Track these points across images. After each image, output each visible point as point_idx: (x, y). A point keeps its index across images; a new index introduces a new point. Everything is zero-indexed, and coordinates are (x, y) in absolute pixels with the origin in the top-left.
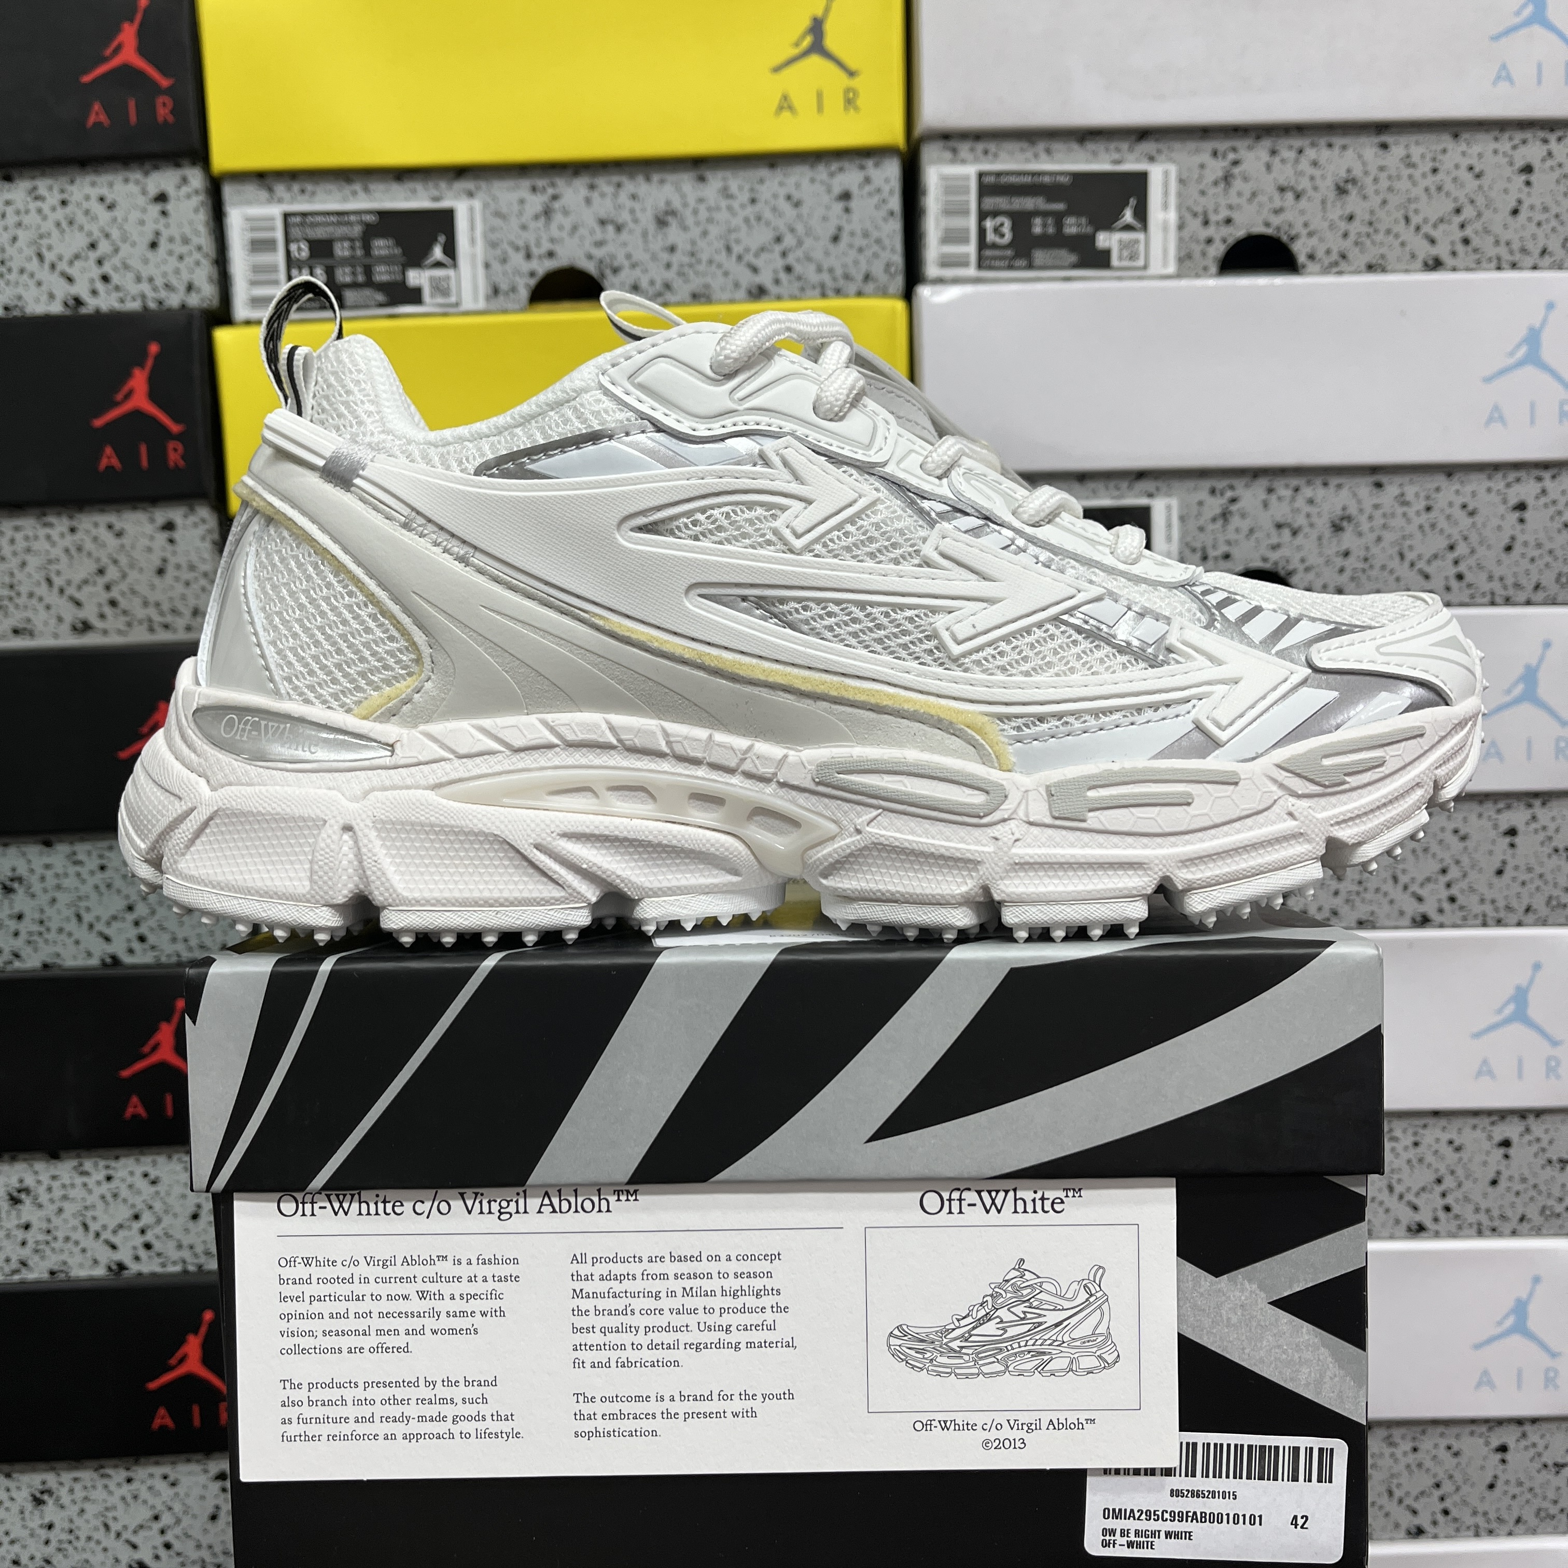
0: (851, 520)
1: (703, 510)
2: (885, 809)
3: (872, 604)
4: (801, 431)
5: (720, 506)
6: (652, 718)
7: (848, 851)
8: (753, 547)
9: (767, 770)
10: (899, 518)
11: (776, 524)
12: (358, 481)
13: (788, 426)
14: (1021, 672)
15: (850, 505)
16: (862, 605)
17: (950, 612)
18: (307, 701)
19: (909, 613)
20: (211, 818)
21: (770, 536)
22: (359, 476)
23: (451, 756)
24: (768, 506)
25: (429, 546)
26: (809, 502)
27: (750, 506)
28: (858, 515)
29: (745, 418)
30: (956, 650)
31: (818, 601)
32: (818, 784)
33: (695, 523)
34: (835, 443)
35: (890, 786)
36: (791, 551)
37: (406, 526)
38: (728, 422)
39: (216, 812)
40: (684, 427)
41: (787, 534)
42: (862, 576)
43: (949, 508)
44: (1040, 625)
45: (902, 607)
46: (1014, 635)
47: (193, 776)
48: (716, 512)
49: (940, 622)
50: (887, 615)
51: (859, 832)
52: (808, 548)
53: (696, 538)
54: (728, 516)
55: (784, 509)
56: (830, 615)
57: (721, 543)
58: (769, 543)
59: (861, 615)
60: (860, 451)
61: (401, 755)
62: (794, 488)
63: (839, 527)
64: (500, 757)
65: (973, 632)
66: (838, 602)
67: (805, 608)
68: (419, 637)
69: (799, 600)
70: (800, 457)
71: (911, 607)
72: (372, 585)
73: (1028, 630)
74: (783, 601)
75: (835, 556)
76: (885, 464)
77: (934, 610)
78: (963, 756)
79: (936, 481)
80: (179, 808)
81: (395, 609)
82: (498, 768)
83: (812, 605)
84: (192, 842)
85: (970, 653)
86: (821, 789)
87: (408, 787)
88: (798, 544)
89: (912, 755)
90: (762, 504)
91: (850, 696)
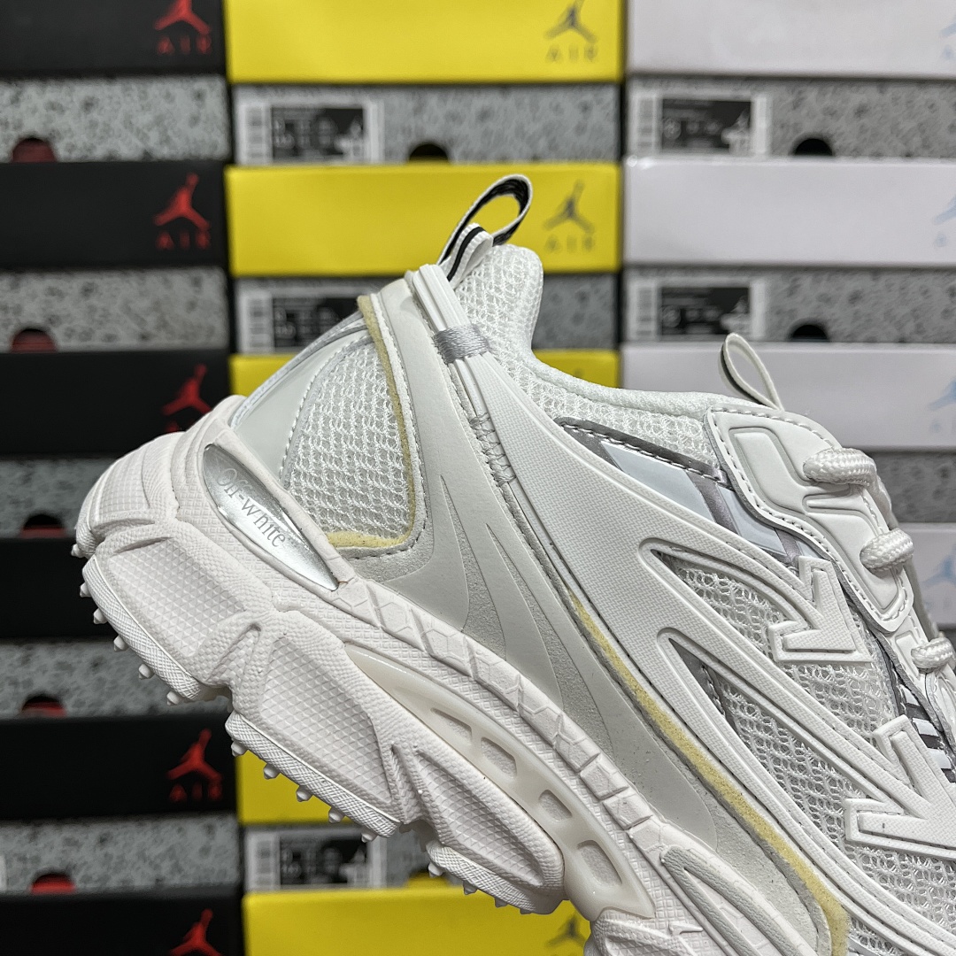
0: (836, 665)
1: (721, 575)
2: (705, 929)
3: (808, 745)
4: (841, 562)
5: (737, 580)
6: (558, 706)
7: (649, 942)
8: (742, 632)
9: (626, 819)
10: (875, 688)
11: (774, 627)
12: (459, 362)
13: (833, 552)
14: (897, 892)
15: (843, 652)
16: (799, 741)
17: (868, 797)
18: (299, 499)
19: (833, 773)
20: (159, 540)
21: (761, 632)
22: (463, 358)
23: (379, 625)
24: (776, 607)
25: (480, 450)
26: (812, 626)
27: (762, 596)
28: (844, 664)
29: (805, 524)
30: (856, 836)
31: (765, 712)
32: (663, 864)
33: (708, 580)
34: (861, 590)
35: (724, 914)
36: (771, 656)
37: (473, 423)
38: (789, 517)
39: (167, 538)
40: (751, 497)
41: (778, 641)
42: (816, 717)
43: (917, 704)
44: (935, 859)
45: (831, 765)
46: (909, 854)
47: (171, 495)
48: (731, 584)
49: (857, 800)
50: (815, 763)
51: (670, 932)
52: (786, 665)
53: (700, 593)
54: (739, 592)
55: (787, 617)
56: (767, 730)
57: (718, 610)
58: (757, 637)
59: (793, 748)
60: (876, 610)
61: (341, 595)
62: (807, 606)
63: (823, 663)
64: (416, 653)
65: (879, 829)
66: (780, 724)
67: (750, 710)
68: (421, 513)
69: (750, 700)
70: (829, 584)
71: (838, 770)
72: (414, 446)
73: (923, 857)
74: (735, 690)
75: (804, 686)
76: (889, 634)
77: (856, 786)
78: (802, 931)
79: (917, 671)
80: (142, 512)
81: (419, 479)
82: (409, 662)
83: (758, 710)
84: (132, 547)
85: (864, 845)
86: (662, 871)
87: (327, 627)
88: (783, 655)
89: (758, 898)
90: (772, 602)
91: (740, 809)
